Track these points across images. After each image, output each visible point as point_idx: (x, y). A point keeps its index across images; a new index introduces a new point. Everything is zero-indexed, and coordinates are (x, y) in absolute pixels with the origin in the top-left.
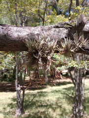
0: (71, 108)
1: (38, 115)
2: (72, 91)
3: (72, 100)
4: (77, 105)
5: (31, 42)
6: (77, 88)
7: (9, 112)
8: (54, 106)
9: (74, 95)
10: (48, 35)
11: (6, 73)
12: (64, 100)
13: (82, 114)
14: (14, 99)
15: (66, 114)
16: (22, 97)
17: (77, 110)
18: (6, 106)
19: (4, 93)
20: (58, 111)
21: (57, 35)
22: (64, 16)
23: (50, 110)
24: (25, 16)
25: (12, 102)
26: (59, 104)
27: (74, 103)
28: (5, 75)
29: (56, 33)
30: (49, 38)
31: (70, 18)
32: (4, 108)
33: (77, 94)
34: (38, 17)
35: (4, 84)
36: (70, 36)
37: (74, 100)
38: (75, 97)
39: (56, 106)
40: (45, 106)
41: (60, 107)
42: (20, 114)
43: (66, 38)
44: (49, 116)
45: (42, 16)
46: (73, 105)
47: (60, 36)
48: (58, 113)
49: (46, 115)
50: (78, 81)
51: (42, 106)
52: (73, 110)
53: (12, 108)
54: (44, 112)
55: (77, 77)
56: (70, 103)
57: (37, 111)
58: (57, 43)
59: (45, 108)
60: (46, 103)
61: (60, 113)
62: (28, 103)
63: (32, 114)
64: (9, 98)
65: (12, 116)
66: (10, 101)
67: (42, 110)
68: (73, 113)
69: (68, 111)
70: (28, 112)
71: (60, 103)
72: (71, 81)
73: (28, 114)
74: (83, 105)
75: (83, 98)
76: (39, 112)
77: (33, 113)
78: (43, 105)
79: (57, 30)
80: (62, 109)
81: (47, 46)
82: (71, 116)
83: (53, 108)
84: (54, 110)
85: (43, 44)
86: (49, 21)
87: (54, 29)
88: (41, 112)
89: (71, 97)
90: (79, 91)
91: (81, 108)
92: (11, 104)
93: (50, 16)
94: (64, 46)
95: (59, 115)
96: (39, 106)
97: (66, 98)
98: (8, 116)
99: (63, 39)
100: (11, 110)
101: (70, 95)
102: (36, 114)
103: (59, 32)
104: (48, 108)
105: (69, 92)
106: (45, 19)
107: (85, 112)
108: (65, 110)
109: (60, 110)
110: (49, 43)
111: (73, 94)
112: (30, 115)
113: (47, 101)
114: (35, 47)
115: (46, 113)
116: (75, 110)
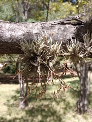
0: (75, 102)
1: (41, 108)
2: (77, 85)
3: (77, 94)
4: (82, 100)
5: (27, 45)
6: (82, 82)
7: (13, 104)
8: (58, 100)
9: (79, 89)
10: (50, 35)
11: (9, 65)
12: (68, 93)
13: (86, 108)
14: (18, 92)
15: (70, 108)
16: (25, 90)
17: (81, 105)
18: (10, 98)
19: (7, 85)
20: (62, 105)
21: (62, 34)
22: (71, 4)
23: (54, 103)
24: (28, 4)
25: (16, 94)
26: (63, 98)
27: (79, 97)
28: (8, 67)
29: (60, 32)
30: (51, 40)
31: (77, 6)
32: (8, 101)
33: (82, 88)
34: (42, 5)
35: (7, 76)
36: (78, 36)
37: (78, 94)
38: (80, 91)
39: (60, 100)
40: (48, 99)
41: (64, 100)
42: (23, 107)
43: (73, 38)
44: (53, 109)
45: (47, 3)
46: (78, 99)
47: (66, 36)
48: (62, 106)
49: (50, 108)
50: (84, 75)
51: (45, 99)
52: (77, 104)
53: (15, 100)
54: (48, 105)
55: (82, 71)
56: (74, 97)
57: (41, 103)
58: (62, 45)
59: (49, 101)
60: (50, 96)
61: (64, 106)
62: (31, 95)
63: (35, 107)
64: (13, 91)
65: (16, 108)
66: (14, 94)
67: (46, 103)
68: (77, 107)
69: (72, 105)
70: (32, 105)
71: (64, 96)
72: (76, 74)
73: (32, 106)
74: (88, 100)
75: (88, 93)
76: (42, 105)
77: (37, 106)
78: (47, 98)
79: (62, 27)
80: (66, 103)
81: (49, 50)
82: (75, 110)
83: (56, 102)
84: (58, 103)
85: (44, 48)
86: (55, 9)
87: (58, 27)
88: (45, 105)
89: (76, 91)
90: (84, 85)
91: (86, 102)
92: (15, 97)
93: (56, 3)
94: (70, 49)
95: (63, 108)
96: (43, 99)
97: (71, 91)
98: (11, 108)
99: (70, 40)
100: (15, 102)
101: (75, 89)
102: (40, 107)
103: (64, 31)
104: (52, 102)
105: (74, 85)
106: (50, 7)
107: (90, 106)
108: (69, 103)
109: (64, 103)
110: (51, 47)
111: (77, 88)
112: (33, 108)
113: (50, 95)
114: (33, 51)
115: (50, 106)
116: (80, 105)
